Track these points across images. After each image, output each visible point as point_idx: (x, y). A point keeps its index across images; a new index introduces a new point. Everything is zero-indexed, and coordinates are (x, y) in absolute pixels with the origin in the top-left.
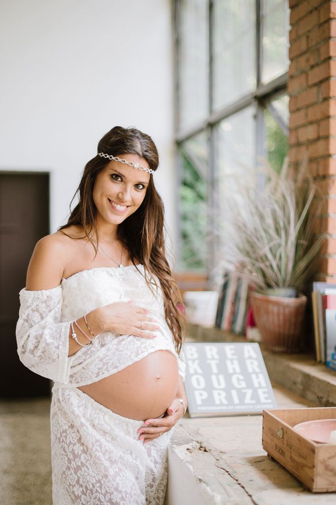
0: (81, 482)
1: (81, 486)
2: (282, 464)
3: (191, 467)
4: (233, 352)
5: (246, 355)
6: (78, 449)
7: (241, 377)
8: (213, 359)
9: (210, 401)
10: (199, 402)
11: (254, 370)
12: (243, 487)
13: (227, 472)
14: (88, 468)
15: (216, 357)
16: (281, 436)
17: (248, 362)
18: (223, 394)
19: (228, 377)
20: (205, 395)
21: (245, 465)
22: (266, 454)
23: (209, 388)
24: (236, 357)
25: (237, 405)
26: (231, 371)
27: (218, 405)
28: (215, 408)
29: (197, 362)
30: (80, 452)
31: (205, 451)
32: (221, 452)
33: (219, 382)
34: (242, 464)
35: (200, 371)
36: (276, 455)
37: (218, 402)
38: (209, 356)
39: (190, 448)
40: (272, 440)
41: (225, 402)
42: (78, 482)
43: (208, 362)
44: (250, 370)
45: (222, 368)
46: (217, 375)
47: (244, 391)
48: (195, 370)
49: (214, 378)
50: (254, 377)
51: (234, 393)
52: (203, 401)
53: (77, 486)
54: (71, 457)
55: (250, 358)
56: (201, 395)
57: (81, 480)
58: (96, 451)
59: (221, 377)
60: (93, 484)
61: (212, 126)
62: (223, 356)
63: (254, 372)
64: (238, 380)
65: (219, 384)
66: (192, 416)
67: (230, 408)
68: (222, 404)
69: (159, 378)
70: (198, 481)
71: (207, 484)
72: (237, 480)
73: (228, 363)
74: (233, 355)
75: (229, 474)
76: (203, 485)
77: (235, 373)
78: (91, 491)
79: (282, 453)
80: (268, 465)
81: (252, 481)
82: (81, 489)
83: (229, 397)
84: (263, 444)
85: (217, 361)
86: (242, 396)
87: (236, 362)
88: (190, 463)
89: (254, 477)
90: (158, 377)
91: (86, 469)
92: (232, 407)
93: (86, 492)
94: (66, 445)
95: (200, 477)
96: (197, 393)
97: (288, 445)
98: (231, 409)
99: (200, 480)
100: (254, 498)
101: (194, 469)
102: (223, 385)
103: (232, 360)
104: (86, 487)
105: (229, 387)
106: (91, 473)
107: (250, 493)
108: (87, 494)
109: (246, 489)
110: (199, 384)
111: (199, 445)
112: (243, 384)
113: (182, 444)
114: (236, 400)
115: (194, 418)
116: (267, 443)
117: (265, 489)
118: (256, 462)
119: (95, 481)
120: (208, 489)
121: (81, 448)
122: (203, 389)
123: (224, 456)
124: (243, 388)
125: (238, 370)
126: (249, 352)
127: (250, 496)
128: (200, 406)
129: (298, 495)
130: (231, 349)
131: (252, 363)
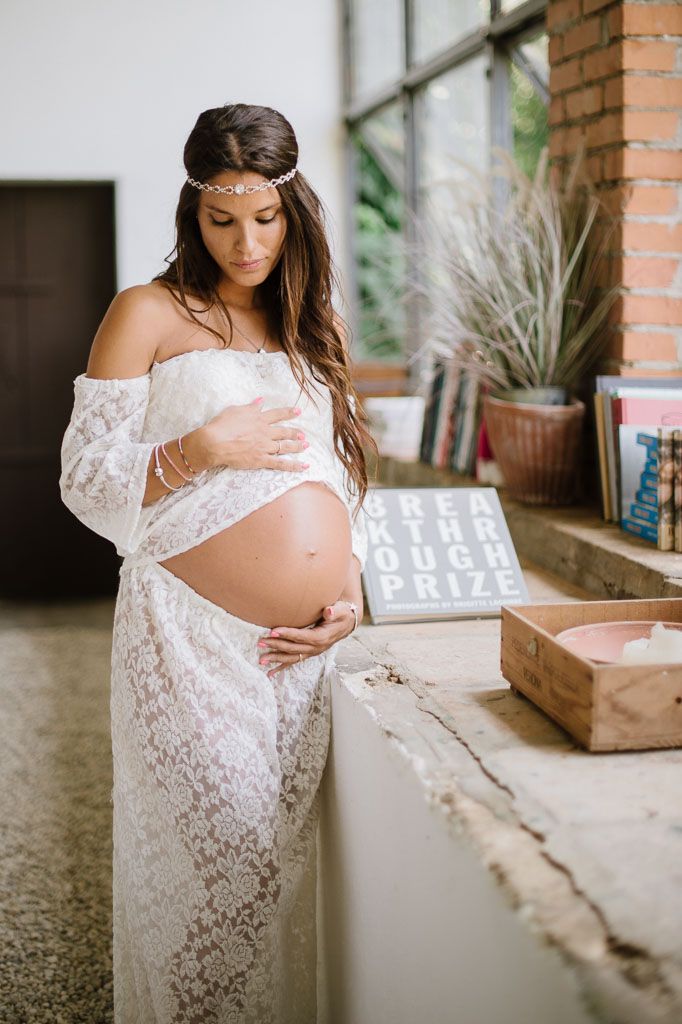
0: (156, 742)
1: (157, 749)
2: (537, 703)
3: (372, 711)
4: (450, 504)
5: (474, 510)
6: (155, 683)
7: (465, 550)
8: (414, 517)
9: (408, 593)
10: (388, 596)
11: (487, 536)
12: (465, 745)
13: (438, 718)
14: (169, 718)
15: (419, 513)
16: (534, 653)
17: (477, 523)
18: (432, 581)
19: (441, 551)
20: (399, 583)
21: (469, 705)
22: (507, 685)
23: (407, 570)
24: (455, 513)
25: (458, 599)
26: (446, 538)
27: (423, 601)
28: (417, 606)
29: (384, 523)
30: (157, 689)
31: (399, 682)
32: (427, 684)
33: (424, 559)
34: (464, 704)
35: (389, 540)
36: (526, 687)
37: (422, 595)
38: (406, 513)
39: (372, 677)
40: (518, 661)
41: (435, 595)
42: (151, 741)
43: (405, 522)
44: (481, 537)
45: (430, 534)
46: (421, 547)
47: (470, 574)
48: (381, 538)
49: (415, 552)
50: (488, 548)
51: (452, 578)
52: (394, 593)
53: (150, 748)
54: (143, 697)
55: (481, 514)
56: (392, 583)
57: (156, 738)
58: (184, 691)
59: (428, 551)
60: (176, 748)
61: (411, 91)
62: (431, 512)
63: (489, 540)
64: (460, 554)
65: (425, 563)
66: (376, 621)
67: (444, 605)
68: (429, 599)
69: (312, 554)
70: (386, 736)
71: (401, 740)
72: (455, 733)
73: (441, 524)
74: (449, 509)
75: (441, 722)
76: (394, 742)
77: (453, 542)
78: (173, 759)
79: (537, 683)
80: (511, 705)
81: (481, 733)
82: (156, 754)
83: (443, 587)
84: (502, 668)
85: (421, 522)
86: (466, 583)
87: (454, 523)
88: (371, 703)
89: (484, 726)
90: (312, 551)
91: (166, 721)
92: (449, 605)
93: (165, 759)
94: (135, 675)
95: (388, 728)
96: (384, 580)
97: (545, 667)
98: (446, 608)
99: (389, 733)
100: (485, 763)
101: (377, 713)
102: (432, 565)
103: (447, 519)
104: (164, 751)
105: (443, 568)
106: (174, 728)
107: (477, 754)
108: (167, 764)
109: (471, 747)
110: (388, 563)
111: (387, 673)
112: (469, 563)
113: (357, 671)
114: (456, 592)
115: (379, 624)
116: (509, 666)
117: (504, 747)
118: (490, 701)
119: (179, 742)
120: (403, 749)
121: (160, 682)
122: (395, 573)
123: (432, 691)
124: (468, 570)
125: (459, 537)
126: (479, 504)
127: (478, 759)
128: (390, 602)
129: (564, 757)
130: (446, 500)
131: (484, 525)
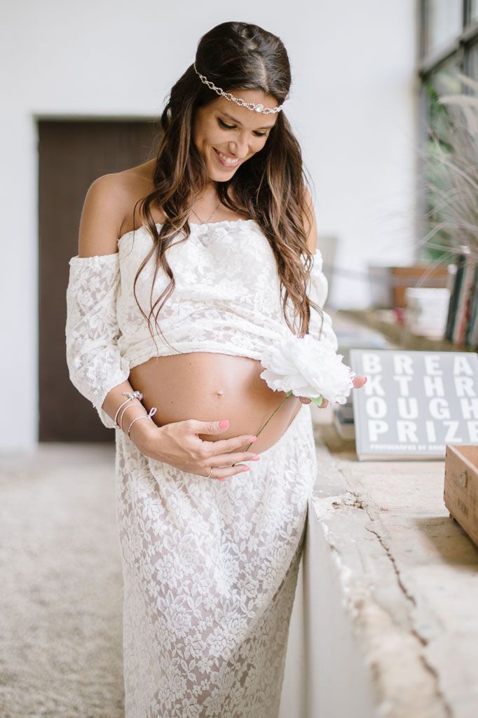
2: (465, 528)
3: (326, 528)
4: (437, 365)
5: (457, 370)
7: (444, 403)
8: (404, 374)
9: (391, 436)
10: (373, 438)
11: (466, 392)
12: (393, 560)
13: (379, 537)
15: (410, 371)
16: (464, 485)
17: (458, 381)
18: (413, 427)
19: (424, 403)
20: (384, 428)
21: (409, 528)
22: (447, 514)
23: (392, 417)
24: (440, 373)
25: (432, 444)
26: (429, 392)
27: (403, 444)
28: (397, 447)
29: (378, 378)
31: (361, 507)
32: (382, 509)
33: (409, 409)
34: (406, 528)
35: (380, 391)
36: (460, 516)
37: (402, 438)
38: (398, 370)
39: (339, 501)
40: (455, 492)
41: (414, 439)
43: (396, 378)
44: (460, 393)
45: (417, 388)
46: (407, 399)
47: (446, 423)
48: (374, 390)
49: (401, 403)
50: (464, 402)
51: (430, 426)
52: (379, 435)
53: (153, 583)
55: (463, 374)
56: (378, 427)
57: (160, 573)
59: (413, 402)
62: (420, 370)
63: (466, 396)
64: (439, 406)
65: (409, 411)
66: (361, 458)
67: (420, 448)
68: (409, 442)
70: (330, 550)
71: (339, 553)
72: (388, 550)
73: (427, 381)
74: (435, 369)
75: (380, 541)
76: (335, 554)
77: (435, 396)
79: (465, 511)
80: (449, 529)
81: (410, 551)
82: (158, 588)
83: (421, 433)
84: (445, 499)
85: (410, 378)
86: (441, 429)
87: (439, 381)
88: (327, 522)
89: (418, 544)
92: (424, 447)
93: (166, 593)
95: (333, 543)
96: (372, 424)
97: (471, 497)
98: (422, 450)
99: (332, 547)
100: (402, 577)
101: (329, 531)
102: (415, 413)
103: (433, 378)
105: (424, 415)
107: (398, 569)
108: (167, 596)
109: (397, 563)
110: (377, 410)
111: (354, 499)
112: (446, 413)
113: (327, 496)
114: (432, 437)
115: (364, 461)
116: (449, 497)
117: (424, 563)
118: (428, 527)
120: (338, 561)
122: (383, 419)
123: (383, 515)
124: (446, 419)
125: (441, 392)
126: (461, 365)
127: (398, 573)
128: (374, 443)
130: (434, 361)
131: (464, 383)
